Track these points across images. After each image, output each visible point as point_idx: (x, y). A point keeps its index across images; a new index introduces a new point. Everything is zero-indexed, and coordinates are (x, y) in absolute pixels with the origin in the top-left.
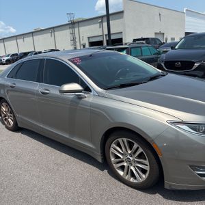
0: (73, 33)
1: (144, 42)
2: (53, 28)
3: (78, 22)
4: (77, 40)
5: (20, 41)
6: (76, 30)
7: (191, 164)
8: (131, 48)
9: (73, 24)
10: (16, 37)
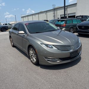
0: (54, 13)
1: (81, 17)
2: (47, 11)
3: (57, 9)
4: (56, 16)
5: (34, 16)
6: (56, 12)
7: (45, 57)
8: (67, 20)
9: (55, 10)
10: (32, 15)
